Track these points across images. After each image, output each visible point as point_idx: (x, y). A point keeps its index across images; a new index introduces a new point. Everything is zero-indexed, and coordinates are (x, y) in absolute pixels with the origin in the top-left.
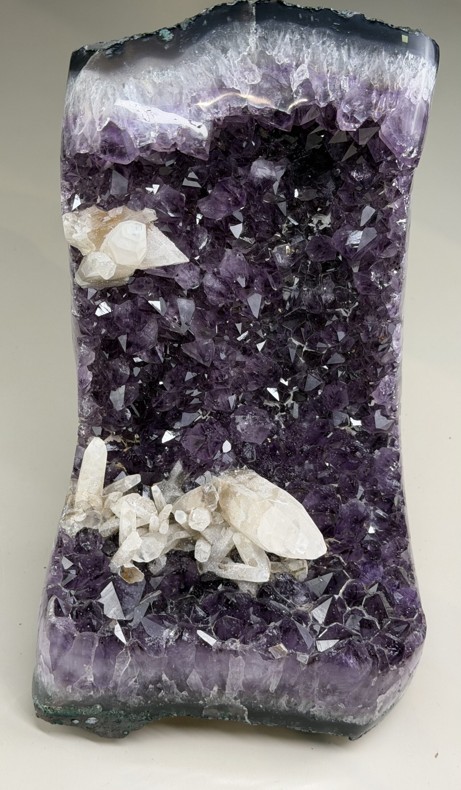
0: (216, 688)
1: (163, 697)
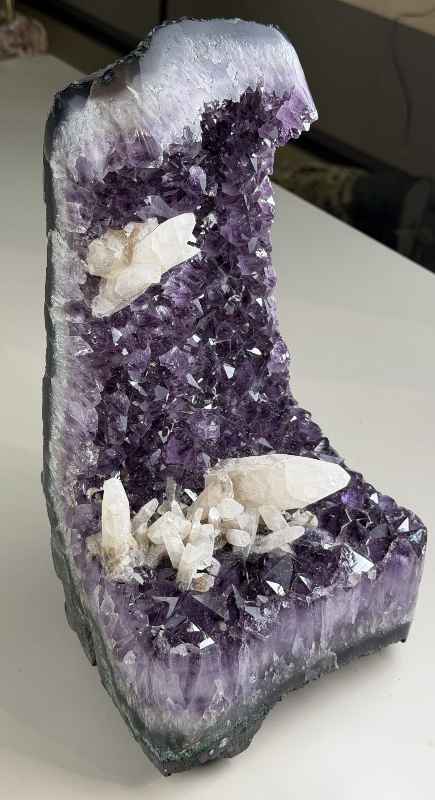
1: (275, 680)
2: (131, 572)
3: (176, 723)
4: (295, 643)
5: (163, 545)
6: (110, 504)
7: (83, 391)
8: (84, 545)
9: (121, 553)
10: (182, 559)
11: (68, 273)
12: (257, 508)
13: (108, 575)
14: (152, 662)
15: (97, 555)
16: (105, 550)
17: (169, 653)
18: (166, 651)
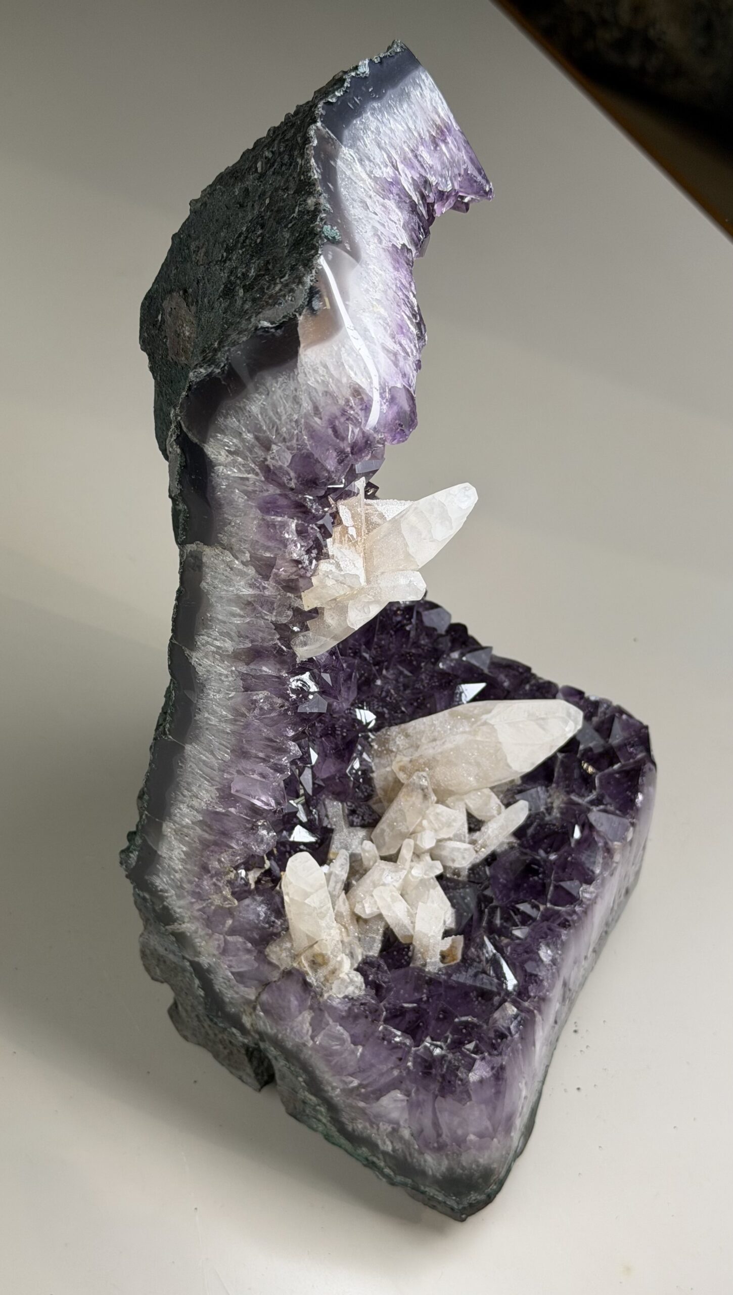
2: (359, 979)
3: (481, 1161)
5: (380, 916)
6: (307, 895)
7: (264, 760)
8: (262, 958)
9: (336, 957)
10: (417, 929)
11: (249, 608)
12: (463, 800)
13: (326, 995)
14: (439, 1098)
15: (294, 968)
16: (306, 959)
17: (468, 1081)
18: (461, 1080)
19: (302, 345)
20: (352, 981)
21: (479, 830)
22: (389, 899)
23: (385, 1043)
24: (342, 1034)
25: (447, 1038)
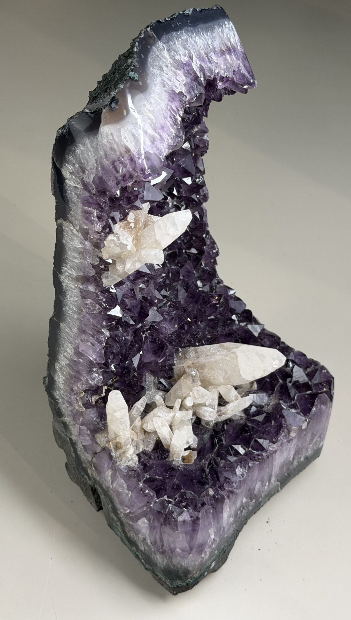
0: (267, 484)
1: (244, 513)
2: (136, 459)
3: (183, 564)
4: (257, 486)
5: (155, 432)
6: (115, 411)
7: (93, 336)
8: (94, 439)
9: (127, 445)
10: (172, 442)
11: (81, 255)
12: (217, 388)
13: (118, 463)
14: (163, 525)
15: (106, 447)
16: (112, 443)
17: (177, 520)
18: (174, 518)
19: (102, 123)
20: (132, 459)
21: (225, 406)
22: (160, 424)
23: (141, 492)
24: (123, 484)
25: (176, 499)
